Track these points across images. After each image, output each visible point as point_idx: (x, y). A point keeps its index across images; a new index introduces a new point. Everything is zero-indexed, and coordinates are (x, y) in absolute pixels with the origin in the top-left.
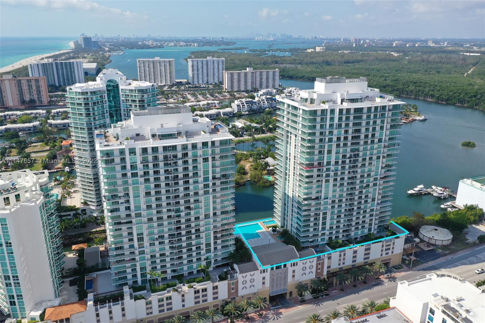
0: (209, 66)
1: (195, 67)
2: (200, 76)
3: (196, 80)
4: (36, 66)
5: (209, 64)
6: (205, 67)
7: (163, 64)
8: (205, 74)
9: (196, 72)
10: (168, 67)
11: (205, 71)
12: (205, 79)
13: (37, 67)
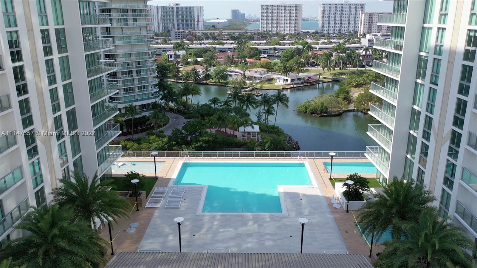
0: (344, 12)
1: (326, 13)
2: (332, 24)
3: (326, 29)
4: (156, 8)
5: (344, 9)
6: (339, 13)
7: (288, 9)
8: (338, 22)
9: (326, 19)
10: (294, 13)
11: (338, 18)
12: (338, 28)
13: (156, 10)
